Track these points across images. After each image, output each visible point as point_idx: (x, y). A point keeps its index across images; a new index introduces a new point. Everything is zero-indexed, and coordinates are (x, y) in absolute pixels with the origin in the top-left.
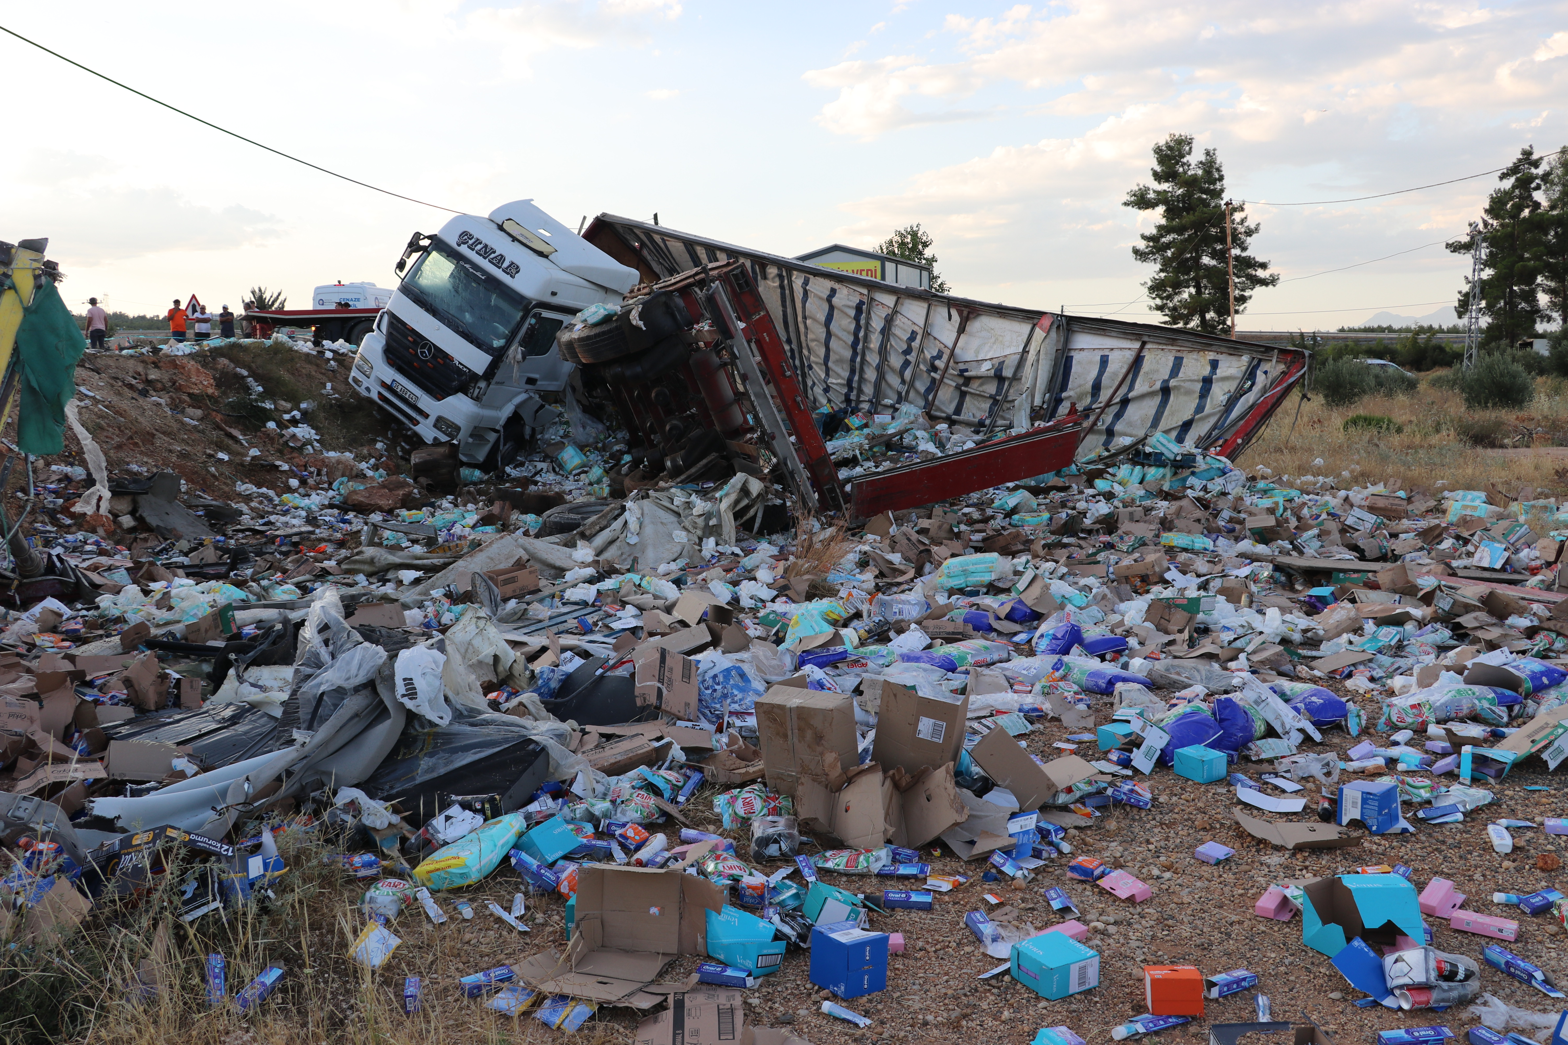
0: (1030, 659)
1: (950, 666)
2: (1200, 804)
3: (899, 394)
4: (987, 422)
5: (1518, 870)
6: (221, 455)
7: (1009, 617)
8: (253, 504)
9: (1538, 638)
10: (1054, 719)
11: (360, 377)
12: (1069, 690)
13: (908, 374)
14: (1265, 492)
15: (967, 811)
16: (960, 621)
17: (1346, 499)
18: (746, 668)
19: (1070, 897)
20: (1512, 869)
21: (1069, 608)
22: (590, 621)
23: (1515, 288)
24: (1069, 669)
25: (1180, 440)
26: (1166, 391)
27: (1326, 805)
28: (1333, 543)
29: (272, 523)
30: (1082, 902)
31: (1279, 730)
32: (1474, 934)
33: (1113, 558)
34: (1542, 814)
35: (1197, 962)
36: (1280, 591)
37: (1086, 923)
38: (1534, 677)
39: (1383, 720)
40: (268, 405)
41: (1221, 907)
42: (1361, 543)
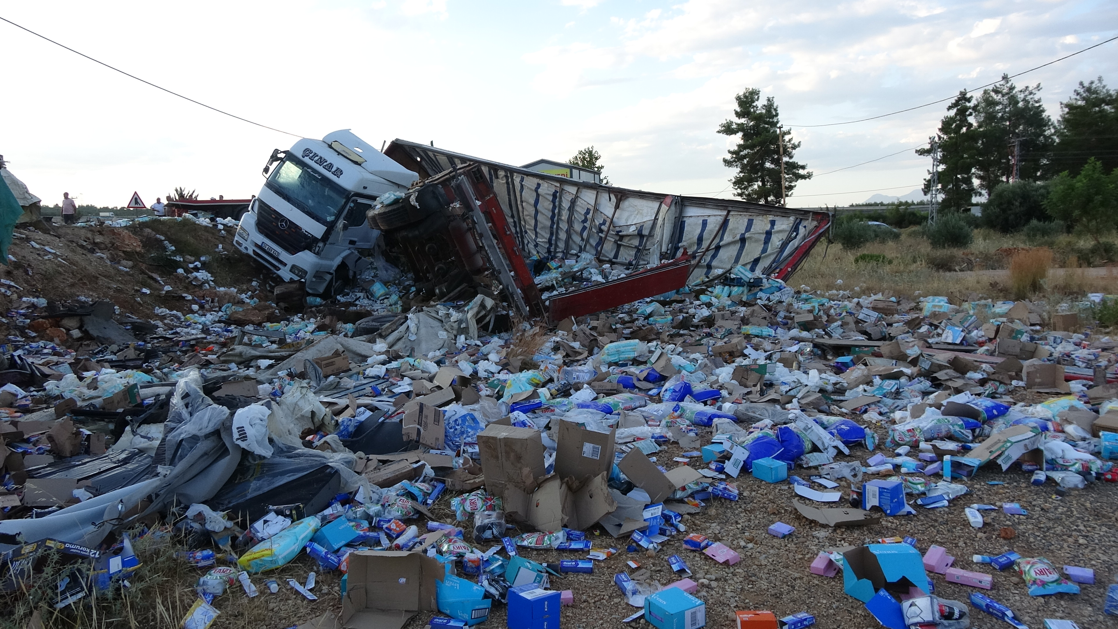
0: (659, 405)
1: (608, 410)
2: (770, 497)
3: (580, 247)
4: (634, 262)
5: (988, 539)
6: (144, 290)
7: (646, 379)
8: (166, 321)
9: (987, 386)
10: (674, 443)
11: (241, 241)
12: (683, 424)
13: (585, 235)
14: (806, 300)
15: (615, 505)
16: (615, 382)
17: (858, 303)
18: (476, 414)
19: (685, 562)
20: (983, 538)
21: (684, 372)
22: (380, 388)
23: (959, 176)
24: (684, 411)
25: (752, 270)
26: (743, 240)
27: (855, 496)
28: (851, 330)
29: (178, 333)
30: (693, 565)
31: (821, 447)
32: (962, 585)
33: (712, 342)
34: (1000, 500)
35: (772, 608)
36: (818, 360)
37: (696, 580)
38: (988, 410)
39: (889, 439)
40: (178, 258)
41: (787, 567)
42: (868, 330)
